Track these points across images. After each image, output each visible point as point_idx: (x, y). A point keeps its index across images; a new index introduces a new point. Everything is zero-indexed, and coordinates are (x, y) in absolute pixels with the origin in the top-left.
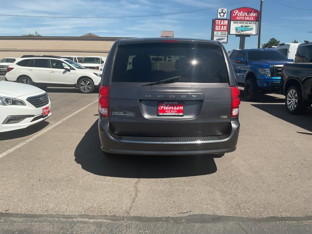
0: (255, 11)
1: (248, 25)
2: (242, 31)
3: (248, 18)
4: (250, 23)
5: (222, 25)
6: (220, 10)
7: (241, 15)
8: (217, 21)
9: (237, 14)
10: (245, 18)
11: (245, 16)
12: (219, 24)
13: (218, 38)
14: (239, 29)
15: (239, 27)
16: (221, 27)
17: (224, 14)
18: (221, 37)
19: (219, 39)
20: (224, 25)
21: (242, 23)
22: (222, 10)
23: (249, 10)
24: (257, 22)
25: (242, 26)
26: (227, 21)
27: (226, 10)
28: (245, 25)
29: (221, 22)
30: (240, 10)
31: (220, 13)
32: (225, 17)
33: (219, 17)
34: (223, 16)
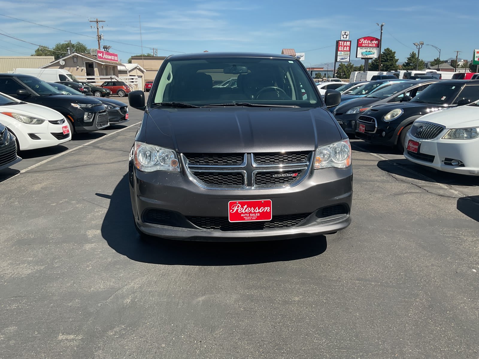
0: (377, 39)
1: (371, 50)
2: (366, 55)
3: (371, 45)
4: (372, 49)
5: (345, 46)
6: (343, 33)
7: (366, 43)
8: (340, 42)
9: (363, 41)
10: (368, 45)
11: (369, 43)
12: (342, 45)
13: (341, 57)
14: (364, 53)
15: (364, 52)
16: (344, 48)
17: (347, 36)
18: (344, 57)
19: (342, 59)
20: (346, 46)
21: (367, 49)
22: (345, 32)
23: (372, 39)
24: (378, 48)
25: (366, 51)
26: (349, 42)
27: (348, 32)
28: (368, 50)
29: (344, 43)
30: (365, 38)
31: (343, 36)
32: (347, 39)
33: (342, 39)
34: (346, 38)
